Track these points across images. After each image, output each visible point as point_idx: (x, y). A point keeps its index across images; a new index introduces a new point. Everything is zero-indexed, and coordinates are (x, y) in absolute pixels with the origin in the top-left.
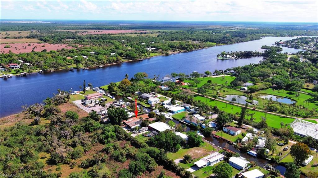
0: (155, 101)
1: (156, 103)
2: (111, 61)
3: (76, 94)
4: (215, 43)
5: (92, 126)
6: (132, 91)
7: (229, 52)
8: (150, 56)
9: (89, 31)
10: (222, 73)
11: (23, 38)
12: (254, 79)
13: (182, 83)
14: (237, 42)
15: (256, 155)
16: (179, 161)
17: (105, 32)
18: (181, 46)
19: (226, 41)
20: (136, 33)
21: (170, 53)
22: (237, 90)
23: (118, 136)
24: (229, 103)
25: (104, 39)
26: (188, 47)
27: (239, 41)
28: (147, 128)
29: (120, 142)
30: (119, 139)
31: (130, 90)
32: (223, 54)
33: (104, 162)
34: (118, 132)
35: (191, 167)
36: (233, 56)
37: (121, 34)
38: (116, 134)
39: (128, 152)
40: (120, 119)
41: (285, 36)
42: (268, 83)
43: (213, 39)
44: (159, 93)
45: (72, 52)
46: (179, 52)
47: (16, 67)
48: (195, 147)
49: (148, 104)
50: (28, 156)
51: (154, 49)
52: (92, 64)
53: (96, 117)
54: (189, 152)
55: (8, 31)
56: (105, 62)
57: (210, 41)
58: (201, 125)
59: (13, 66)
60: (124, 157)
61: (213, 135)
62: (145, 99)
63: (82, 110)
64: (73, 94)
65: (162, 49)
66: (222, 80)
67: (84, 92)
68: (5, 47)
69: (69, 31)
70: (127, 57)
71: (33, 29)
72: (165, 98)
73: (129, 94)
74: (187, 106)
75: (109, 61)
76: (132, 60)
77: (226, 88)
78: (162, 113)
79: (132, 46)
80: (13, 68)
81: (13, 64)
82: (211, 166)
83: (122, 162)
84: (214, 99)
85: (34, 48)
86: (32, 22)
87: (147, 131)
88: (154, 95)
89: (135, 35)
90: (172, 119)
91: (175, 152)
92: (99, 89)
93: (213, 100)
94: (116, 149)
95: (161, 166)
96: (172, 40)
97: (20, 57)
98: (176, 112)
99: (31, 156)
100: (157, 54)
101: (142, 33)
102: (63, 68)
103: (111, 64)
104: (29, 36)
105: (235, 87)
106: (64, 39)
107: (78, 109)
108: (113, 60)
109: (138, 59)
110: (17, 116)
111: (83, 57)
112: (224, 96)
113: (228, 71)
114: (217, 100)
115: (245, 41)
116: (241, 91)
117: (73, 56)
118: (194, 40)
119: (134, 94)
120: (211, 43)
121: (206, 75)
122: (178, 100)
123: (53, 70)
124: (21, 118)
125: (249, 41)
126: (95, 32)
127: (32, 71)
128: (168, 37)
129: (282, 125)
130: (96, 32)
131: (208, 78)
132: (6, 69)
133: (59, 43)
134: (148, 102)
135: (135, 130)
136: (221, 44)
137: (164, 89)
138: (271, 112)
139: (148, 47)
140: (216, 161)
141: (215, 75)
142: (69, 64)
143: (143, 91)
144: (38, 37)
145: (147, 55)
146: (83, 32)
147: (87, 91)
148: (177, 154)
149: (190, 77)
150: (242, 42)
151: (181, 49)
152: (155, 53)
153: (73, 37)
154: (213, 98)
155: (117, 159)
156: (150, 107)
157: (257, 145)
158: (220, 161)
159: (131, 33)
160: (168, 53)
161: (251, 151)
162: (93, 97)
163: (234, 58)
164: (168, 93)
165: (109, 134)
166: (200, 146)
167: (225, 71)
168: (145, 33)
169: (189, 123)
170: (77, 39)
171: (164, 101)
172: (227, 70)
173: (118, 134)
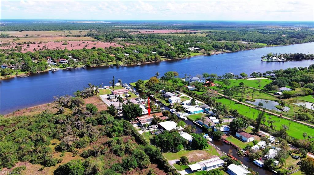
0: (175, 100)
1: (177, 102)
2: (149, 59)
3: (105, 89)
4: (266, 44)
5: (106, 119)
6: (156, 89)
7: (276, 54)
8: (190, 55)
9: (141, 30)
10: (260, 75)
11: (81, 36)
12: (292, 84)
13: (211, 84)
14: (292, 44)
15: (262, 165)
16: (176, 162)
17: (156, 31)
18: (226, 46)
19: (279, 42)
20: (185, 33)
21: (212, 53)
22: (270, 95)
23: (125, 131)
24: (254, 108)
25: (153, 38)
26: (232, 48)
27: (294, 43)
28: (156, 126)
29: (126, 137)
30: (126, 134)
31: (155, 88)
32: (268, 56)
33: (104, 154)
34: (125, 127)
35: (185, 169)
36: (280, 58)
37: (171, 33)
38: (123, 129)
39: (128, 147)
40: (133, 115)
42: (308, 89)
43: (264, 40)
44: (184, 92)
45: (117, 49)
46: (222, 52)
47: (64, 61)
48: (198, 150)
49: (168, 102)
50: (41, 141)
51: (197, 48)
52: (131, 62)
53: (113, 111)
54: (190, 154)
55: (72, 30)
56: (144, 60)
57: (261, 42)
58: (213, 128)
59: (62, 61)
60: (123, 151)
61: (222, 139)
62: (167, 97)
63: (105, 103)
64: (103, 88)
65: (204, 49)
66: (258, 83)
67: (113, 87)
68: (63, 44)
69: (124, 30)
70: (167, 55)
71: (93, 28)
72: (188, 97)
73: (153, 92)
74: (207, 107)
75: (147, 59)
76: (171, 58)
77: (259, 92)
78: (179, 113)
79: (176, 45)
80: (62, 63)
81: (62, 59)
82: (207, 171)
83: (119, 156)
84: (240, 102)
85: (87, 45)
86: (95, 22)
87: (156, 129)
88: (178, 95)
89: (184, 35)
90: (186, 119)
91: (175, 153)
92: (127, 85)
93: (238, 103)
94: (118, 143)
95: (155, 165)
96: (220, 40)
97: (71, 54)
98: (192, 113)
99: (43, 142)
100: (199, 54)
101: (191, 33)
102: (104, 64)
103: (149, 62)
104: (86, 35)
105: (270, 91)
106: (116, 38)
107: (102, 103)
108: (152, 58)
109: (177, 58)
110: (48, 106)
111: (125, 55)
112: (252, 100)
113: (267, 74)
114: (242, 104)
115: (303, 43)
116: (274, 96)
117: (116, 54)
118: (244, 40)
119: (158, 92)
120: (260, 44)
121: (241, 77)
122: (201, 101)
123: (95, 66)
124: (51, 107)
125: (308, 42)
126: (146, 31)
127: (77, 66)
128: (216, 37)
129: (304, 136)
130: (148, 31)
131: (242, 80)
132: (56, 63)
133: (110, 42)
134: (169, 101)
135: (145, 127)
136: (272, 45)
137: (190, 89)
138: (300, 120)
139: (191, 47)
140: (213, 166)
141: (251, 78)
142: (111, 61)
143: (167, 90)
144: (94, 35)
145: (187, 55)
146: (135, 32)
147: (117, 86)
148: (176, 154)
149: (222, 78)
150: (298, 43)
151: (226, 50)
152: (197, 53)
153: (124, 36)
154: (238, 102)
155: (116, 153)
156: (169, 106)
157: (266, 155)
158: (219, 167)
159: (181, 33)
160: (210, 53)
161: (257, 161)
162: (119, 93)
163: (281, 60)
164: (192, 93)
165: (116, 128)
166: (204, 149)
167: (264, 74)
168: (195, 33)
169: (202, 125)
170: (127, 38)
171: (184, 101)
172: (267, 72)
173: (125, 129)
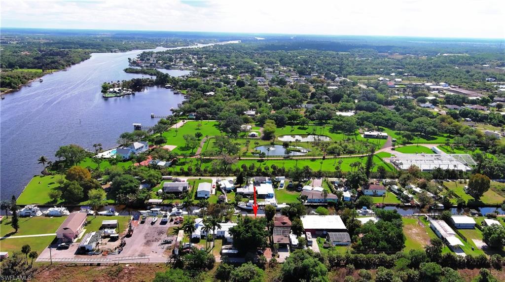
32: (105, 88)
36: (123, 90)
41: (115, 52)
57: (21, 67)
63: (116, 264)
67: (16, 227)
74: (265, 179)
112: (258, 152)
114: (268, 160)
125: (80, 62)
134: (200, 196)
169: (323, 202)
